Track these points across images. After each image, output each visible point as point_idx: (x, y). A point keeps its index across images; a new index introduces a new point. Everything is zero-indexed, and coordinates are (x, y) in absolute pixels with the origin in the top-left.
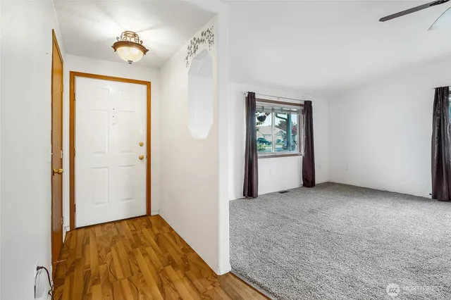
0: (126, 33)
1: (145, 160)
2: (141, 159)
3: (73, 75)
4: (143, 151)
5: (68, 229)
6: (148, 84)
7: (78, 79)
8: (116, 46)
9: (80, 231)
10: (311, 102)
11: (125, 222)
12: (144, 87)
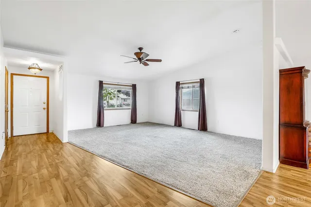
0: (34, 64)
1: (46, 109)
2: (44, 109)
3: (12, 75)
4: (45, 106)
5: (10, 136)
6: (48, 78)
7: (14, 76)
8: (29, 68)
9: (15, 137)
10: (135, 85)
11: (36, 135)
12: (46, 79)
